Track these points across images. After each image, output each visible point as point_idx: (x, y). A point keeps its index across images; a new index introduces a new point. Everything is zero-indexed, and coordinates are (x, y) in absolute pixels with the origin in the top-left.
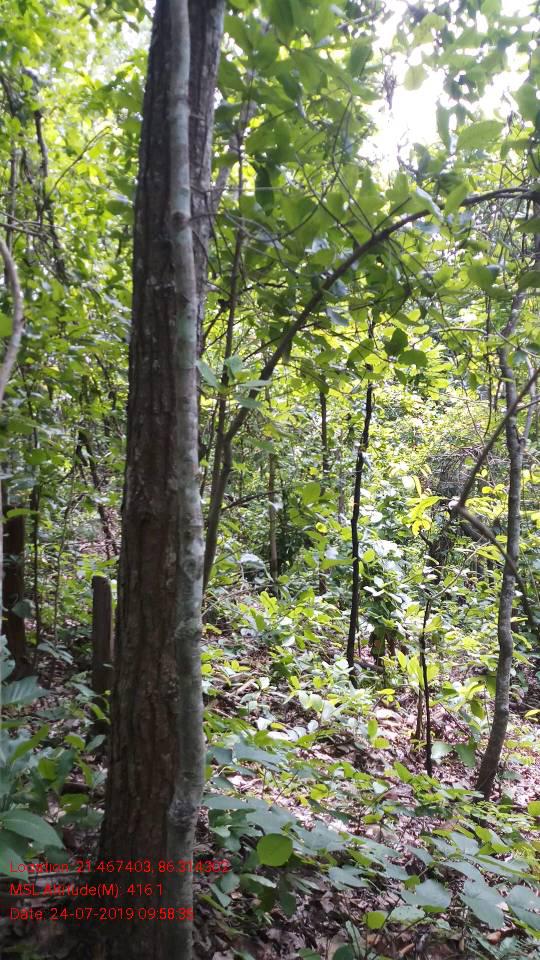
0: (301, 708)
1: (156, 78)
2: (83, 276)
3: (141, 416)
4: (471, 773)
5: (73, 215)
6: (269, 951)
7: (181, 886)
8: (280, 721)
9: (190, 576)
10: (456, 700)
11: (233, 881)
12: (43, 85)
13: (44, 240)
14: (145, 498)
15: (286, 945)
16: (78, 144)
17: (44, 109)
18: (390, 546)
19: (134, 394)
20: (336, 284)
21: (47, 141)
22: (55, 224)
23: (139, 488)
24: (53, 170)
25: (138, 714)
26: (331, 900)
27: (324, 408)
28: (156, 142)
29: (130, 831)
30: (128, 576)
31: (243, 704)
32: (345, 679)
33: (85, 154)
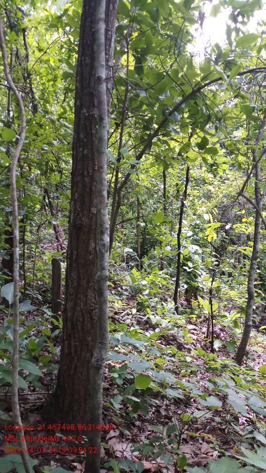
0: (151, 323)
1: (87, 10)
2: (47, 112)
3: (78, 177)
4: (232, 356)
5: (42, 82)
6: (135, 431)
8: (141, 329)
9: (103, 251)
10: (226, 320)
11: (119, 398)
12: (27, 15)
13: (27, 94)
15: (143, 429)
16: (44, 45)
17: (27, 28)
18: (196, 247)
19: (75, 166)
20: (174, 115)
21: (28, 44)
22: (33, 86)
23: (77, 212)
25: (76, 319)
26: (165, 410)
27: (165, 180)
28: (87, 42)
29: (72, 373)
30: (72, 254)
31: (124, 321)
32: (173, 310)
33: (48, 51)
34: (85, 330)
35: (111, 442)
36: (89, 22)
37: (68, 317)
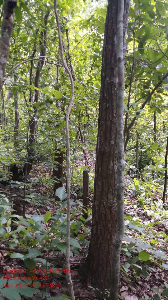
0: (147, 215)
1: (110, 15)
2: (80, 80)
3: (103, 121)
5: (77, 61)
6: (139, 288)
7: (116, 263)
8: (140, 219)
9: (121, 170)
11: (128, 265)
12: (68, 21)
14: (104, 147)
15: (144, 287)
16: (79, 39)
17: (69, 28)
19: (100, 115)
20: (167, 78)
21: (69, 38)
22: (72, 64)
23: (102, 144)
24: (71, 47)
25: (101, 212)
26: (158, 275)
27: (155, 120)
28: (109, 36)
29: (98, 247)
30: (98, 170)
31: (128, 213)
32: (162, 207)
33: (81, 42)
34: (107, 219)
35: (123, 294)
36: (110, 23)
37: (96, 211)
